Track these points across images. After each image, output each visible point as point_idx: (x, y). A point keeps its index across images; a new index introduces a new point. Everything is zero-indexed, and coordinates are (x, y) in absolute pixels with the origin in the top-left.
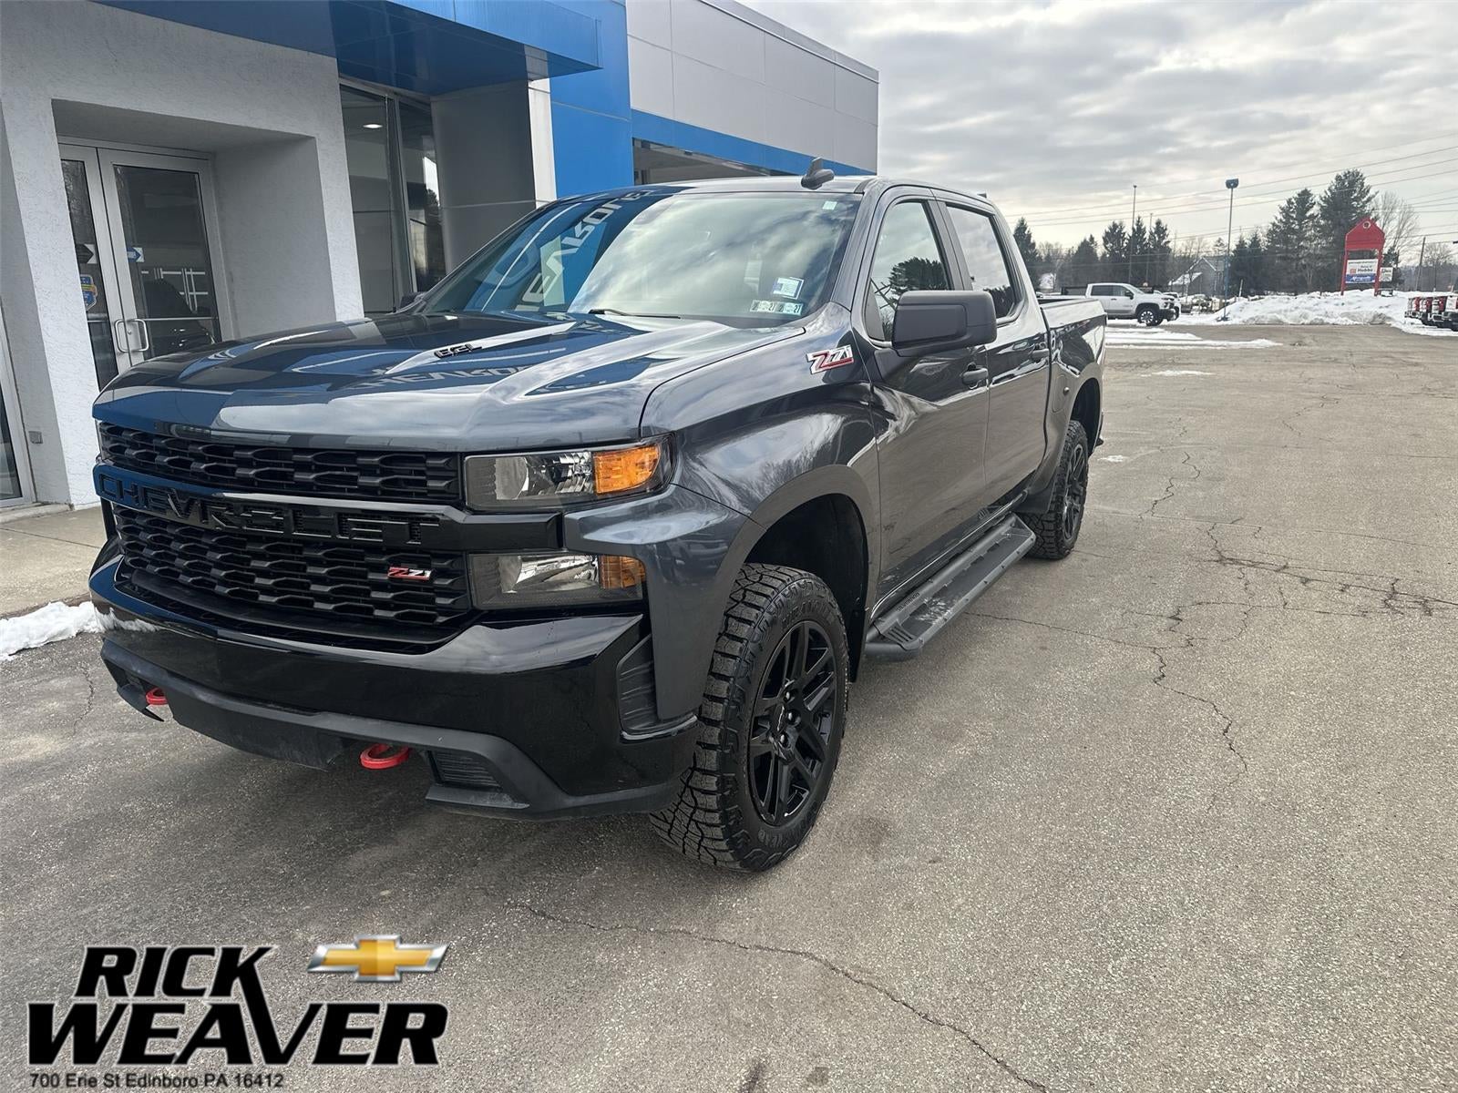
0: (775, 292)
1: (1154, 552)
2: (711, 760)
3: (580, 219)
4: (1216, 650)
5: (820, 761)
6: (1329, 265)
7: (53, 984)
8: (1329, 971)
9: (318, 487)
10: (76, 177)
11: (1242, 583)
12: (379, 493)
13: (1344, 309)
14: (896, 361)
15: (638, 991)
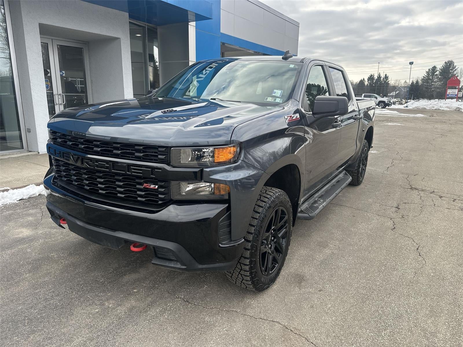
0: (273, 94)
1: (389, 184)
2: (248, 254)
3: (205, 68)
4: (412, 220)
5: (282, 254)
6: (441, 91)
7: (25, 317)
8: (461, 340)
9: (121, 155)
10: (45, 48)
11: (419, 197)
12: (142, 159)
13: (447, 105)
14: (313, 119)
15: (220, 332)
